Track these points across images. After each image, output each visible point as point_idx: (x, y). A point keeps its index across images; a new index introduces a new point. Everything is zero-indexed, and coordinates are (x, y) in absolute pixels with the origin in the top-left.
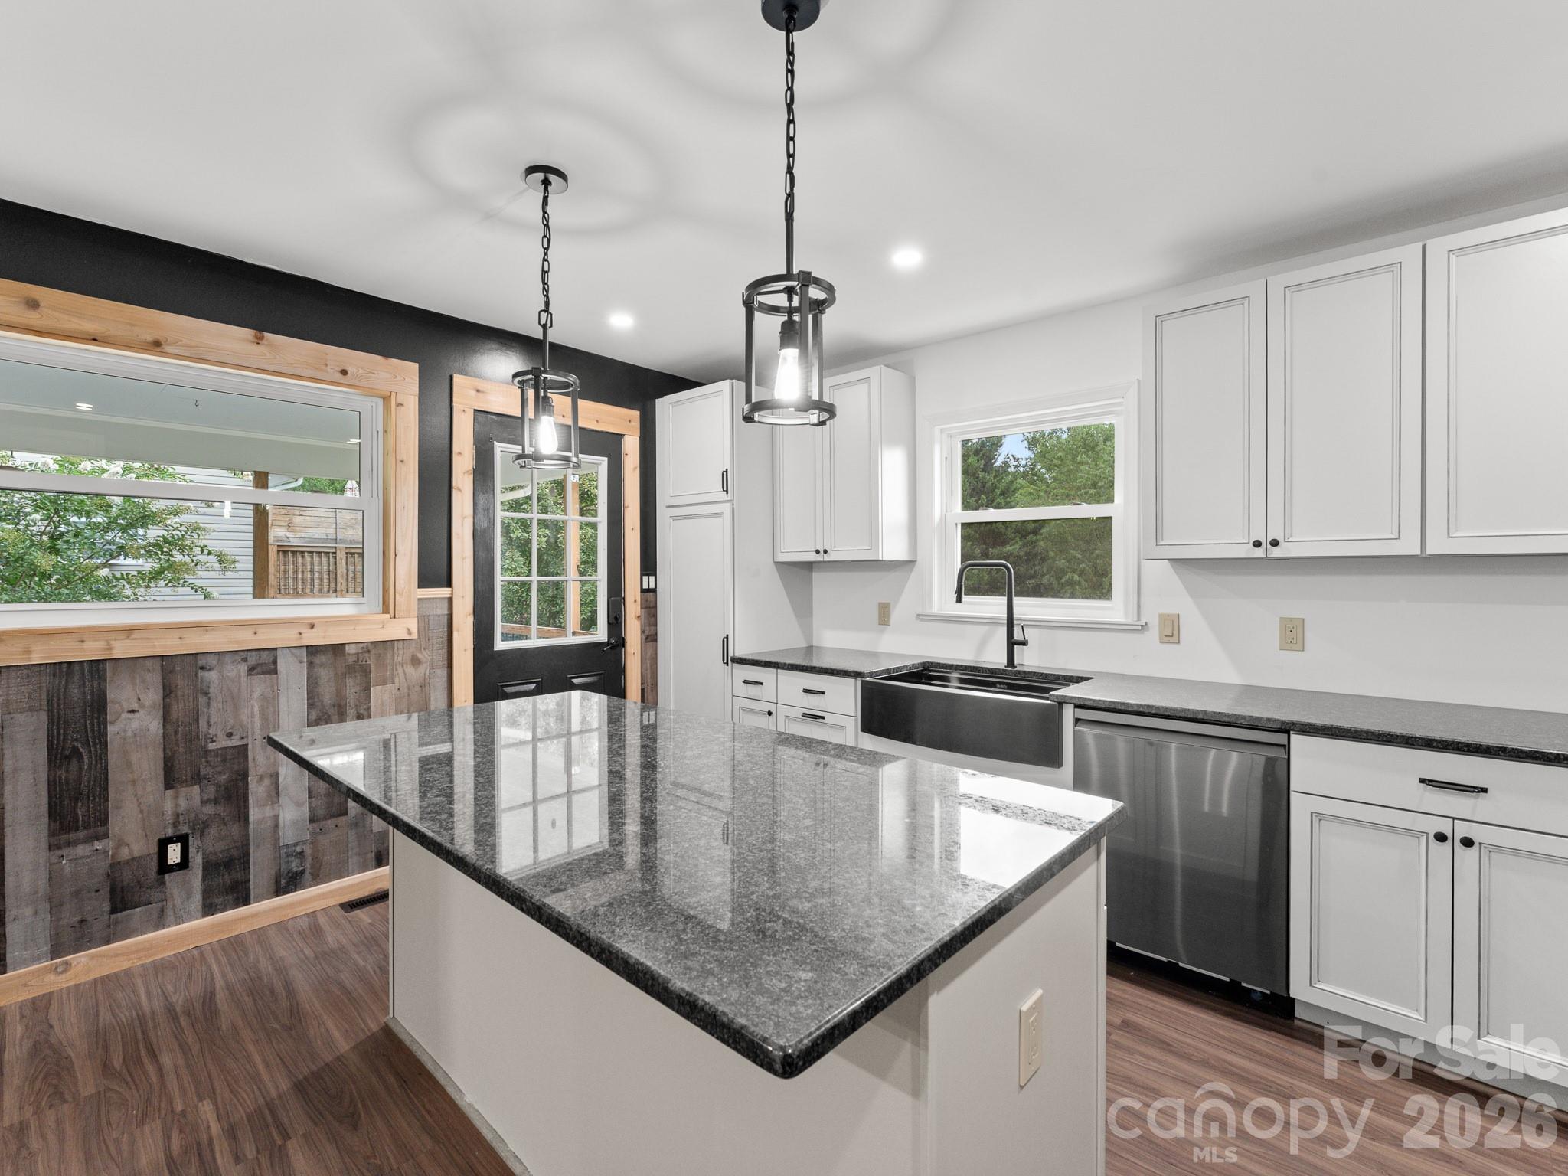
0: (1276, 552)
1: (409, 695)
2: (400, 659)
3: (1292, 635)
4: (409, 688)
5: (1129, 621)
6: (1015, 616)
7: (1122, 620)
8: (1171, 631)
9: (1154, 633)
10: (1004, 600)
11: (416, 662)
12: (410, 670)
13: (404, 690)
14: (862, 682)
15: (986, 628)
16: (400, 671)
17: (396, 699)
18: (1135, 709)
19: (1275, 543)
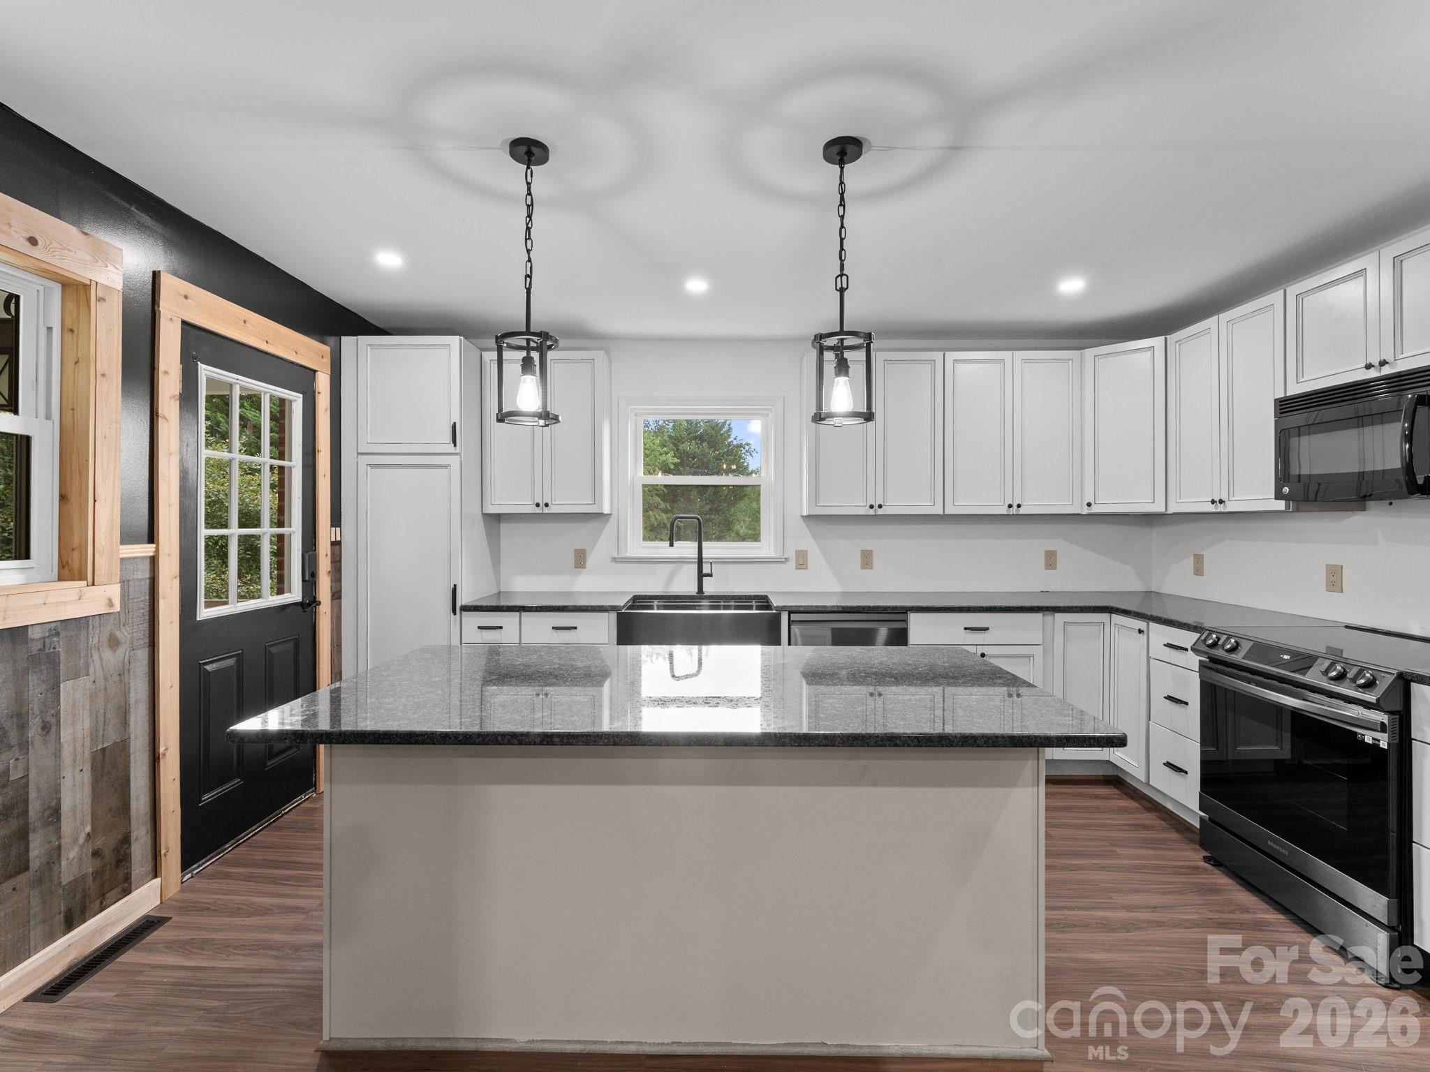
0: (880, 512)
1: (106, 689)
2: (96, 640)
3: (867, 560)
4: (105, 679)
5: (778, 556)
6: (704, 556)
7: (773, 555)
8: (802, 561)
9: (792, 563)
10: (696, 544)
11: (114, 643)
12: (107, 654)
13: (100, 682)
14: (618, 614)
15: (672, 566)
16: (96, 657)
17: (91, 696)
18: (830, 609)
19: (880, 506)
